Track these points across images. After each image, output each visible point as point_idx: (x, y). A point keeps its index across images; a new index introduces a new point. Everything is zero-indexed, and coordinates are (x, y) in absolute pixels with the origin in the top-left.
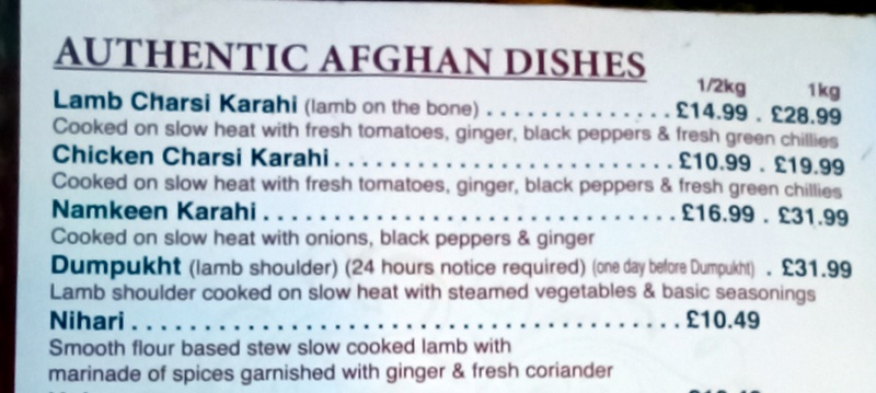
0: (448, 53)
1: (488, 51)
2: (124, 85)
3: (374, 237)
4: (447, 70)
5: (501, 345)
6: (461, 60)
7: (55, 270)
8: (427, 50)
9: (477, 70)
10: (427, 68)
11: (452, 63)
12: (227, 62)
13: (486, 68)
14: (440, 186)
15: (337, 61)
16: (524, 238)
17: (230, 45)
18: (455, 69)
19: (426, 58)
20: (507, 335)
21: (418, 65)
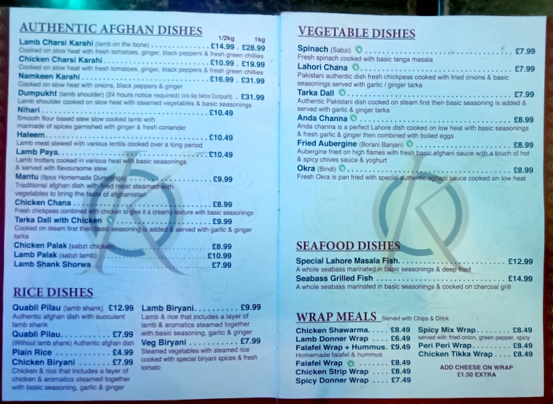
0: (140, 27)
1: (153, 26)
2: (41, 37)
3: (115, 85)
4: (140, 32)
5: (152, 119)
6: (144, 29)
7: (19, 94)
8: (133, 26)
9: (149, 33)
10: (133, 32)
11: (141, 30)
12: (72, 30)
13: (152, 32)
14: (136, 69)
15: (105, 29)
16: (161, 86)
17: (73, 25)
18: (142, 33)
19: (133, 29)
20: (154, 116)
21: (131, 31)
